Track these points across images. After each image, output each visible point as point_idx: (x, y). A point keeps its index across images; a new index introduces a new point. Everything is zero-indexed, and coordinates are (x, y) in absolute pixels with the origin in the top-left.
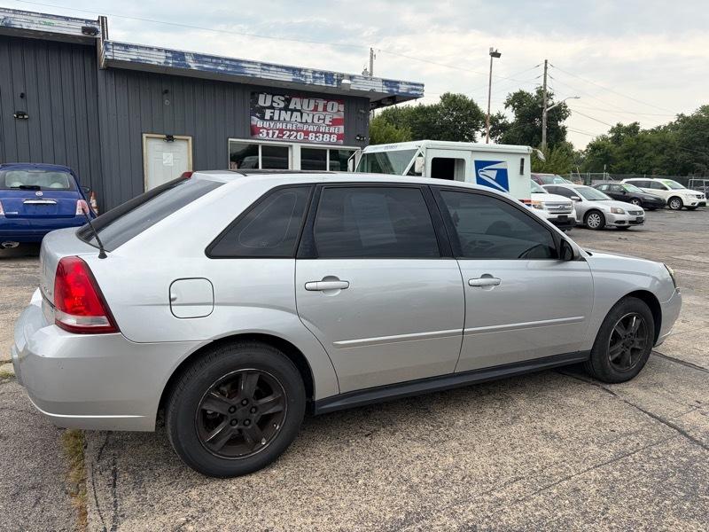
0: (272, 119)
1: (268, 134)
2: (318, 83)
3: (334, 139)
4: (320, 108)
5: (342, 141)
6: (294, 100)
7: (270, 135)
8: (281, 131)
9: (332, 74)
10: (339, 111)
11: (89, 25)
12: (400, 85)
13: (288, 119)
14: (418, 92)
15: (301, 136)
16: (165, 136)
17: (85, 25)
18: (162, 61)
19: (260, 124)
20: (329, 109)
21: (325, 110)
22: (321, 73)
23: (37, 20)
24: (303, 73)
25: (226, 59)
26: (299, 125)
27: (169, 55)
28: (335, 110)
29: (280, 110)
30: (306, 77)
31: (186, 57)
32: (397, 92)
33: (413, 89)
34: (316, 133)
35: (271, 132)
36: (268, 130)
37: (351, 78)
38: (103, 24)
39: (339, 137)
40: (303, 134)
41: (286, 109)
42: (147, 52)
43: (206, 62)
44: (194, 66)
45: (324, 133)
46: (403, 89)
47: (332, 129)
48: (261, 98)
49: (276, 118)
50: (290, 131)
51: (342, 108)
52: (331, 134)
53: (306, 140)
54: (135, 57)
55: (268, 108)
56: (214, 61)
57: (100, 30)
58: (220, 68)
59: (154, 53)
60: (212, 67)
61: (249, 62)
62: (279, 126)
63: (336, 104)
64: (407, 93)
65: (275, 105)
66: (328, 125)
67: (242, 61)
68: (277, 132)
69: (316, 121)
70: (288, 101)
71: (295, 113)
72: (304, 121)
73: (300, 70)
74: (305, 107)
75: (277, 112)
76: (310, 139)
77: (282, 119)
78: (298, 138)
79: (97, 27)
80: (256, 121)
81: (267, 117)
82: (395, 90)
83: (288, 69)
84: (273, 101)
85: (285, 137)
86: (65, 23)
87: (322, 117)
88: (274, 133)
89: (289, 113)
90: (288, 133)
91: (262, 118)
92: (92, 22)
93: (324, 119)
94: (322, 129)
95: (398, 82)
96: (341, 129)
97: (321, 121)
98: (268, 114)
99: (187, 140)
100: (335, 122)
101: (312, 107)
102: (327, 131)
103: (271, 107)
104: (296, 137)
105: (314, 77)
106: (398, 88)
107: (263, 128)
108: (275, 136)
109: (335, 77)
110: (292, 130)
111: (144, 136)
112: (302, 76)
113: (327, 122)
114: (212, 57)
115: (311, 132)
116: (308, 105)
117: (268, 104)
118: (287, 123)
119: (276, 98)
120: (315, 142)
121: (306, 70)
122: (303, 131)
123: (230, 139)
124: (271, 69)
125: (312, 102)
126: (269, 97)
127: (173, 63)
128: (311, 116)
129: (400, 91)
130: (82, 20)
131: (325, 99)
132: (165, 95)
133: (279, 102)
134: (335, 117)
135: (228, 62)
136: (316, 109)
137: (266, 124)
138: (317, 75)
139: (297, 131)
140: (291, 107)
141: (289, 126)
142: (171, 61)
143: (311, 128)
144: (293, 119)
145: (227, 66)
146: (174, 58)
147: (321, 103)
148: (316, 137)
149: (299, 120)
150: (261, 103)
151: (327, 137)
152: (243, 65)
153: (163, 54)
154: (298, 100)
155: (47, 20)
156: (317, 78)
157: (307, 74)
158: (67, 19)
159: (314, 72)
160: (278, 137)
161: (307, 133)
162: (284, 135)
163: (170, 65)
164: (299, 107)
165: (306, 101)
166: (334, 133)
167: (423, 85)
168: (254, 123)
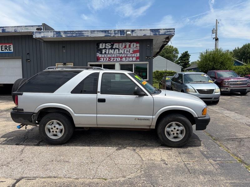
0: (105, 53)
1: (104, 60)
2: (117, 35)
3: (134, 59)
4: (128, 46)
5: (138, 60)
6: (115, 44)
7: (105, 60)
8: (110, 58)
9: (123, 31)
10: (136, 47)
11: (39, 27)
12: (160, 31)
13: (112, 52)
14: (171, 33)
15: (119, 59)
16: (63, 64)
17: (38, 27)
18: (52, 36)
19: (100, 56)
20: (132, 46)
21: (130, 46)
22: (118, 31)
23: (23, 28)
24: (109, 32)
25: (76, 31)
26: (118, 55)
27: (55, 33)
28: (135, 46)
29: (109, 49)
30: (111, 34)
31: (61, 33)
32: (159, 34)
33: (168, 32)
34: (126, 57)
35: (105, 59)
36: (103, 58)
37: (133, 31)
38: (43, 26)
39: (137, 58)
40: (119, 58)
41: (112, 48)
42: (47, 33)
43: (68, 34)
44: (64, 36)
45: (129, 57)
46: (162, 32)
47: (133, 55)
48: (101, 45)
49: (107, 52)
50: (114, 57)
51: (138, 45)
52: (133, 57)
53: (121, 61)
54: (43, 36)
55: (104, 49)
56: (72, 32)
57: (43, 28)
58: (74, 35)
59: (49, 33)
60: (71, 35)
61: (85, 31)
62: (109, 56)
63: (135, 44)
64: (165, 34)
65: (106, 47)
66: (131, 54)
67: (82, 31)
68: (108, 58)
69: (125, 52)
70: (112, 45)
71: (116, 50)
72: (120, 53)
73: (108, 31)
74: (120, 47)
75: (107, 50)
76: (123, 60)
77: (110, 53)
78: (118, 60)
79: (42, 27)
80: (99, 55)
81: (103, 52)
82: (157, 33)
83: (102, 31)
84: (106, 46)
85: (111, 60)
86: (32, 28)
87: (128, 50)
88: (106, 59)
89: (113, 50)
90: (113, 58)
91: (101, 53)
92: (40, 26)
93: (129, 51)
94: (128, 55)
95: (159, 29)
96: (138, 55)
97: (128, 52)
98: (104, 51)
99: (72, 64)
100: (135, 52)
101: (123, 46)
102: (131, 56)
103: (105, 48)
104: (116, 60)
105: (115, 33)
106: (159, 32)
107: (102, 57)
108: (107, 60)
109: (125, 32)
110: (115, 57)
111: (56, 64)
112: (109, 33)
113: (131, 52)
114: (71, 31)
115: (123, 57)
116: (121, 46)
117: (104, 47)
118: (112, 54)
119: (107, 45)
120: (125, 62)
121: (111, 31)
122: (120, 57)
123: (88, 63)
124: (95, 32)
125: (124, 44)
126: (104, 44)
127: (56, 36)
128: (123, 50)
129: (160, 33)
130: (37, 26)
131: (129, 42)
132: (63, 48)
133: (108, 46)
134: (135, 49)
135: (77, 32)
136: (125, 47)
137: (103, 56)
138: (116, 32)
139: (117, 57)
140: (114, 47)
141: (113, 56)
142: (55, 35)
143: (123, 55)
144: (115, 52)
145: (77, 34)
146: (57, 34)
147: (128, 44)
148: (126, 59)
149: (118, 52)
150: (101, 47)
151: (131, 59)
152: (83, 32)
153: (53, 33)
154: (117, 44)
155: (27, 28)
156: (116, 33)
157: (111, 32)
158: (32, 26)
159: (115, 31)
160: (108, 60)
161: (121, 58)
162: (111, 59)
163: (55, 37)
164: (117, 47)
165: (121, 44)
166: (135, 57)
167: (174, 29)
168: (97, 56)
